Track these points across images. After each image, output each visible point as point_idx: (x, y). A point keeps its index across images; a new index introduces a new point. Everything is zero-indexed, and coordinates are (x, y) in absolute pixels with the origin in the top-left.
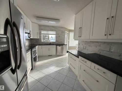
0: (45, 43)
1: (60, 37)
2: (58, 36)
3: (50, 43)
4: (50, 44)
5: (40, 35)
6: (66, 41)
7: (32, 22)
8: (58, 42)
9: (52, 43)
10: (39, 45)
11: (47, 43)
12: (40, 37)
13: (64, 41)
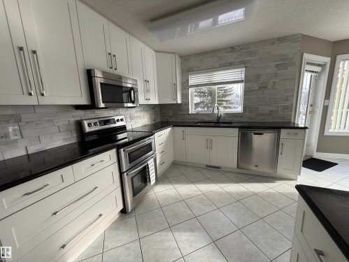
0: (200, 119)
1: (266, 87)
2: (255, 86)
3: (219, 118)
4: (219, 123)
5: (185, 92)
6: (302, 108)
7: (156, 51)
8: (253, 115)
9: (228, 120)
10: (174, 126)
11: (207, 119)
12: (185, 96)
13: (292, 108)
